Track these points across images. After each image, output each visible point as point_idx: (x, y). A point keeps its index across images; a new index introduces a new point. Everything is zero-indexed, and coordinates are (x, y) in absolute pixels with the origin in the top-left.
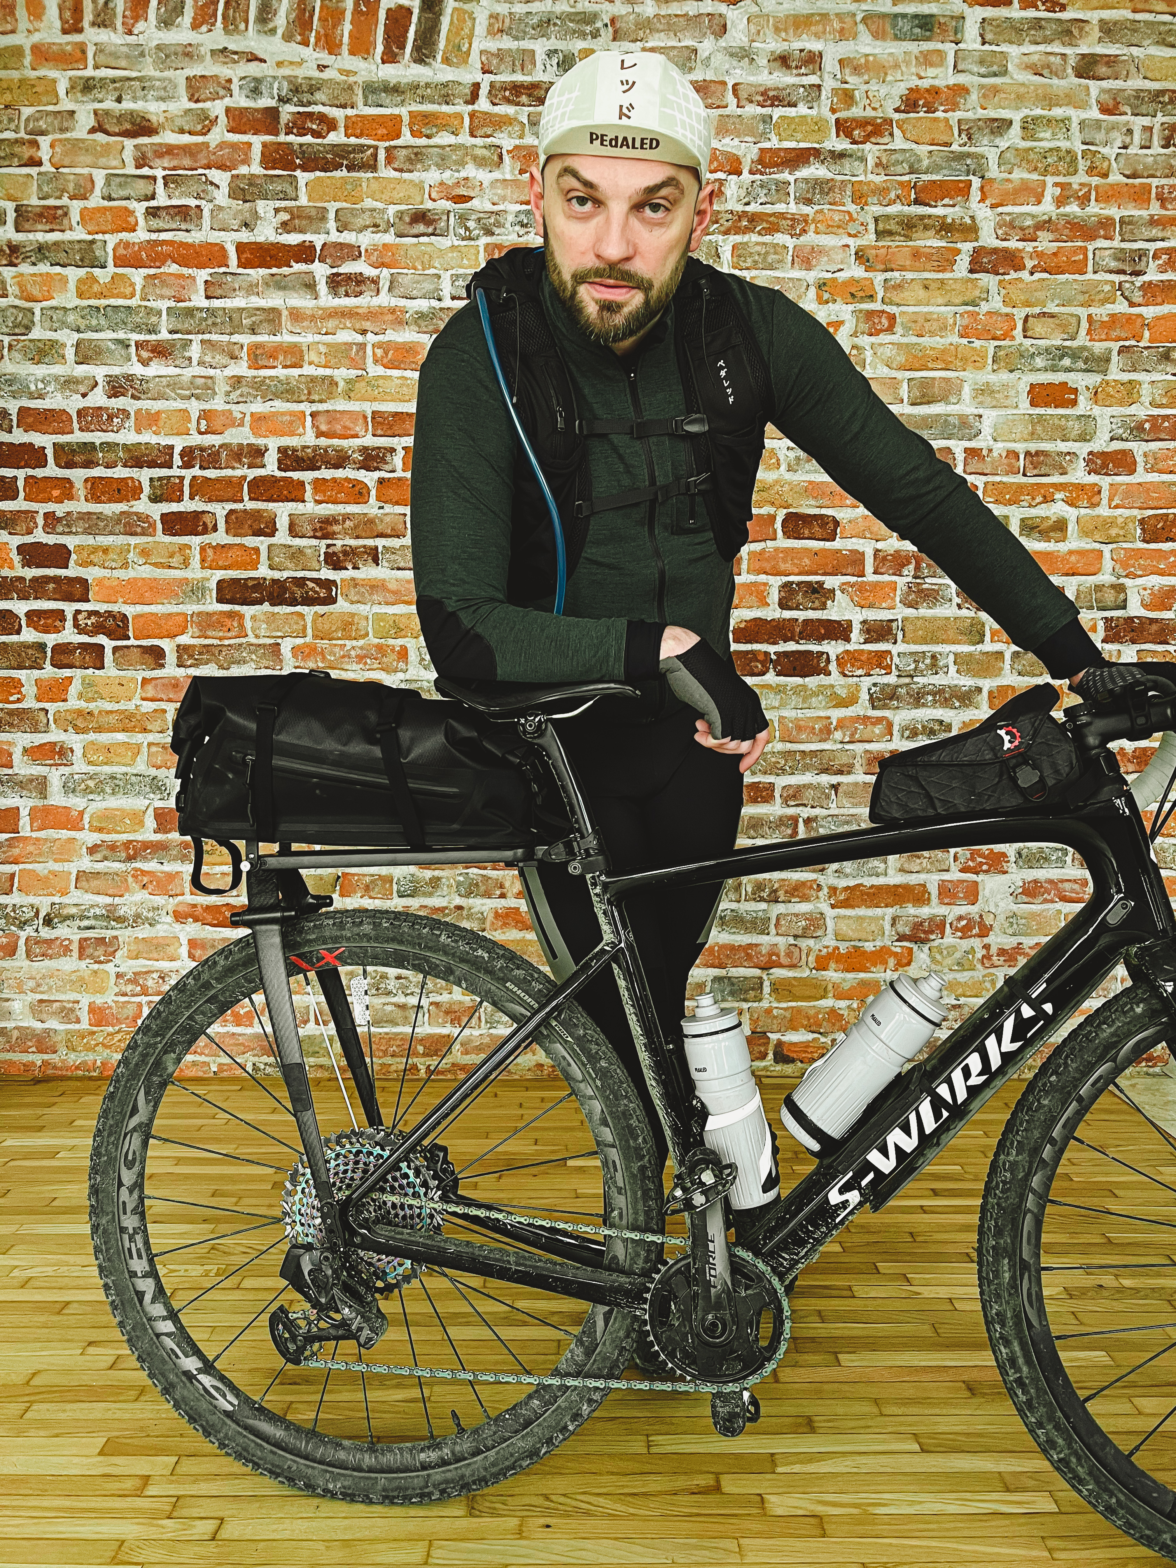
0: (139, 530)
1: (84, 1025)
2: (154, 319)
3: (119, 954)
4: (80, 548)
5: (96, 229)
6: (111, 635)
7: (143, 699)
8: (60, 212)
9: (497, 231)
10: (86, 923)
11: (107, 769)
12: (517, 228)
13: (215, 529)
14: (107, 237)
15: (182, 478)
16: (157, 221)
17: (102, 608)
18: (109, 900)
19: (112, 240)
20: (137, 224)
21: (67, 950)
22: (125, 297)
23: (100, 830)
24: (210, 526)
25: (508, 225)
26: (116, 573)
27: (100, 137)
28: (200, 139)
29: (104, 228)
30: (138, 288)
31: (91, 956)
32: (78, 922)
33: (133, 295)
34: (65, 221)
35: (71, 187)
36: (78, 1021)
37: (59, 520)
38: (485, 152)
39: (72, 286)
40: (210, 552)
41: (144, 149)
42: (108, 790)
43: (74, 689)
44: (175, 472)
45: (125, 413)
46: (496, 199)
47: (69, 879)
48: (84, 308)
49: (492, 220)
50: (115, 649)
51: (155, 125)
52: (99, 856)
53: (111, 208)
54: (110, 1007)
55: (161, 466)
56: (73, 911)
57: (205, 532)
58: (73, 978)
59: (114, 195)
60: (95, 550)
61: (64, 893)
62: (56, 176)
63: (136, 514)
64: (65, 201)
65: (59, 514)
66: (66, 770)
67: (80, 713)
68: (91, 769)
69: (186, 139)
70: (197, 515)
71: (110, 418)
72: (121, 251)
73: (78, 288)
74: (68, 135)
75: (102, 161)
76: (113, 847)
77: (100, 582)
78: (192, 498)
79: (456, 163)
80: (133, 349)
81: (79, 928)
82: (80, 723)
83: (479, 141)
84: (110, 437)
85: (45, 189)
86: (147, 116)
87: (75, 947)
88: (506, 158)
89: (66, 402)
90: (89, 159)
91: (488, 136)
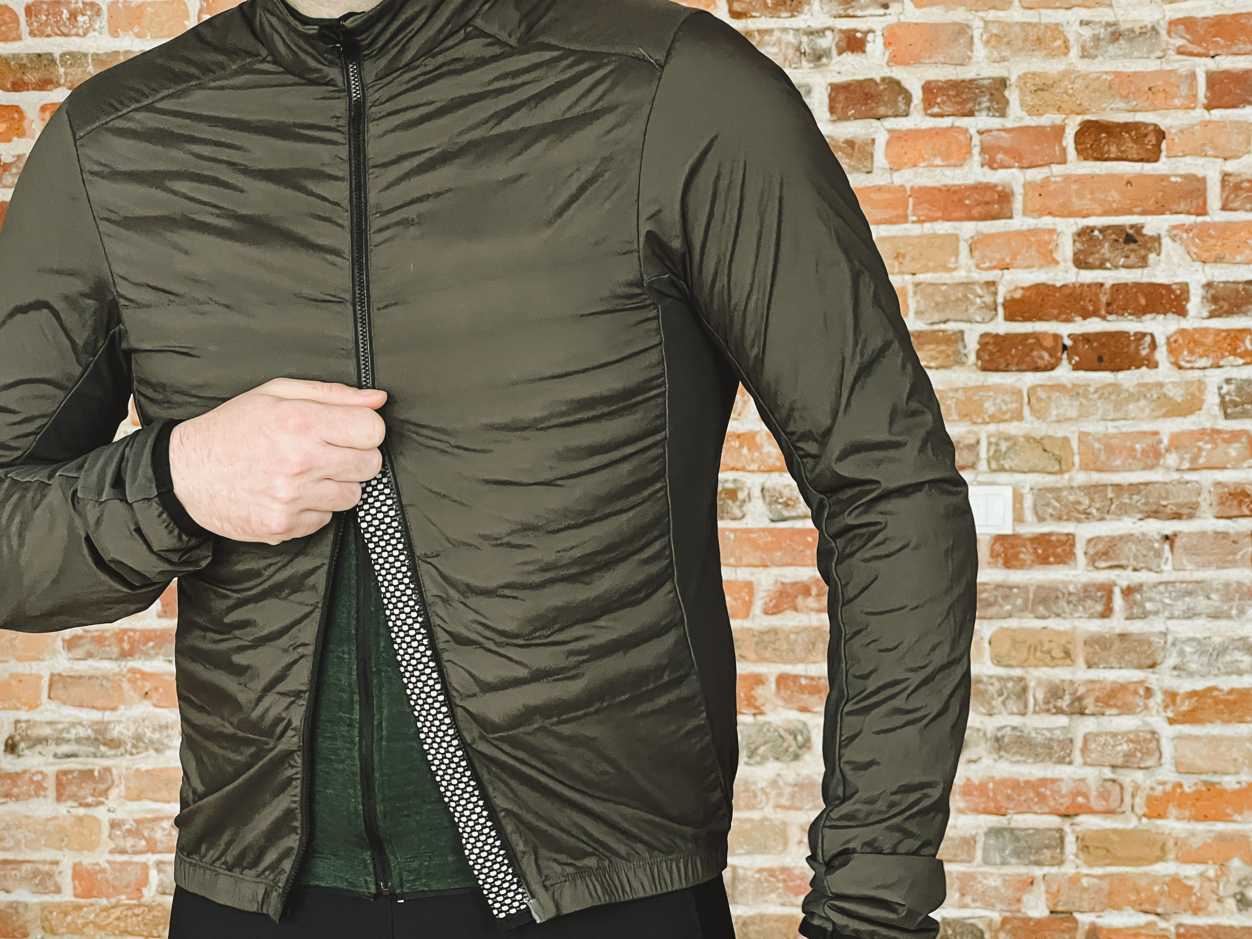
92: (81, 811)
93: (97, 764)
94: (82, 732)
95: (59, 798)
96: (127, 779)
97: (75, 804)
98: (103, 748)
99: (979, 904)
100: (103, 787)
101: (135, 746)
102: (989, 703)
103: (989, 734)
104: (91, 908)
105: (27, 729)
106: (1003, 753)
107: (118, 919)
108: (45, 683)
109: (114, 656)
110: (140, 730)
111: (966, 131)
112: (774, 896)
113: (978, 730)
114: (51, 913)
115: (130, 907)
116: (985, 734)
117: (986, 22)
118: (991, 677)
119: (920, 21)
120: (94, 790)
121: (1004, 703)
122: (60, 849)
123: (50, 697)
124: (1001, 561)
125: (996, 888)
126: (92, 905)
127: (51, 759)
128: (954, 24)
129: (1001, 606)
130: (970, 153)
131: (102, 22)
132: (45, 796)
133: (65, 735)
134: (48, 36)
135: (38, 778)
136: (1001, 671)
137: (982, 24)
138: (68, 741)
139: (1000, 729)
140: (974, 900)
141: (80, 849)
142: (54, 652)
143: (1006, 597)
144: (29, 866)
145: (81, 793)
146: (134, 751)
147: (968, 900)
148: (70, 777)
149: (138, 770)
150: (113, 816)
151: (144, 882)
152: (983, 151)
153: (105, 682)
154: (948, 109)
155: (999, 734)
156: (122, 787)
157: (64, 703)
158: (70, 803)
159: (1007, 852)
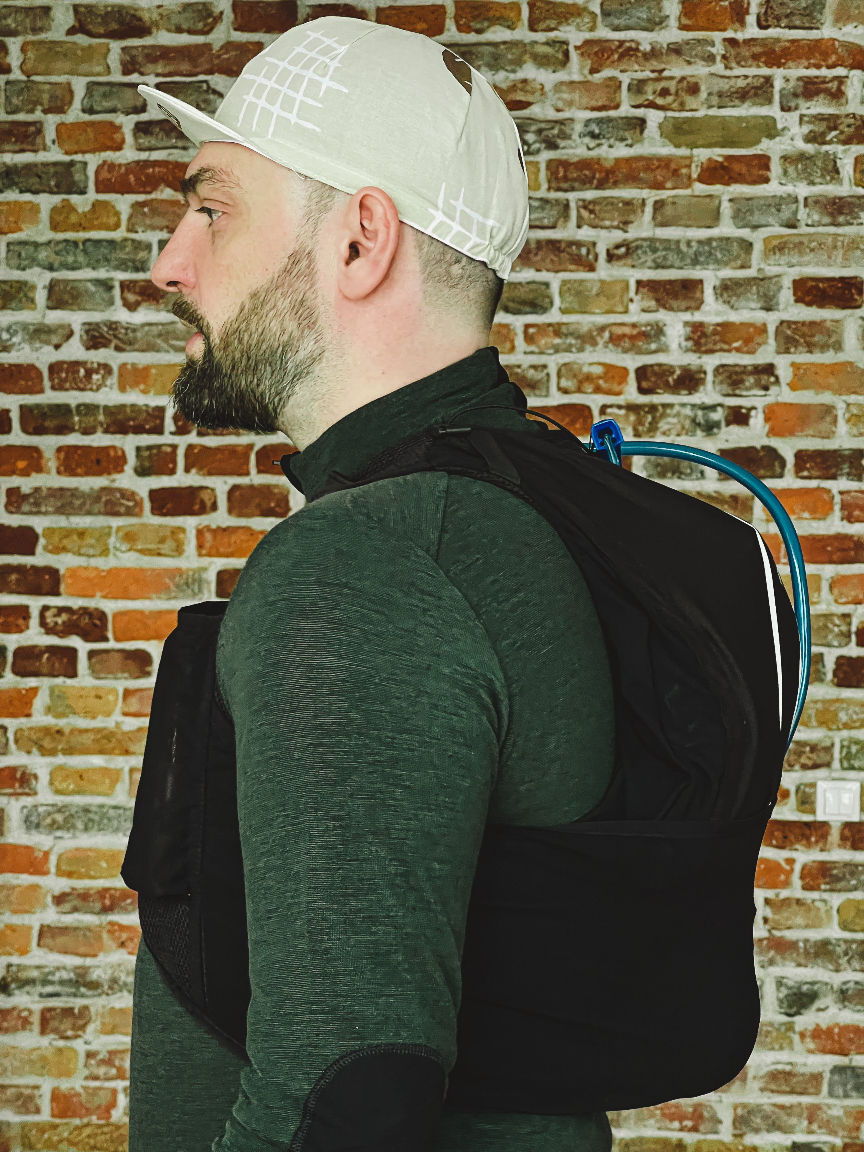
0: (122, 510)
1: (45, 1116)
2: (142, 255)
3: (91, 1028)
4: (49, 532)
5: (76, 148)
6: (87, 637)
7: (125, 714)
8: (32, 129)
9: (562, 143)
10: (49, 989)
11: (79, 800)
12: (587, 140)
13: (214, 507)
14: (88, 157)
15: (174, 447)
16: (149, 138)
17: (76, 603)
18: (77, 961)
19: (93, 161)
20: (123, 141)
21: (26, 1023)
22: (108, 228)
23: (70, 875)
24: (209, 504)
25: (575, 136)
26: (94, 562)
27: (81, 39)
28: (200, 39)
29: (84, 148)
30: (124, 218)
31: (55, 1031)
32: (39, 989)
33: (117, 226)
34: (39, 140)
35: (46, 97)
36: (38, 1111)
37: (26, 497)
38: (547, 50)
39: (44, 215)
40: (208, 536)
41: (134, 52)
42: (80, 825)
43: (40, 703)
44: (166, 439)
45: (107, 369)
46: (560, 104)
47: (29, 936)
48: (58, 243)
49: (556, 131)
50: (91, 654)
51: (148, 23)
52: (67, 907)
53: (93, 124)
54: (78, 1095)
55: (149, 432)
56: (35, 974)
57: (202, 511)
58: (34, 1056)
59: (96, 108)
60: (67, 533)
61: (24, 952)
62: (29, 85)
63: (120, 490)
64: (38, 115)
65: (26, 489)
66: (28, 801)
67: (46, 731)
68: (60, 800)
69: (184, 39)
70: (193, 491)
71: (89, 373)
72: (105, 174)
73: (52, 219)
74: (43, 36)
75: (84, 67)
76: (84, 896)
77: (73, 572)
78: (187, 470)
79: (511, 62)
80: (117, 292)
81: (41, 995)
82: (47, 743)
83: (540, 37)
84: (87, 397)
85: (15, 101)
86: (139, 13)
87: (36, 1019)
88: (574, 55)
89: (36, 354)
90: (67, 65)
91: (551, 30)
92: (61, 1043)
93: (77, 1003)
94: (65, 975)
95: (43, 1031)
96: (103, 1016)
97: (57, 1037)
98: (83, 990)
99: (823, 1130)
100: (81, 1022)
101: (110, 988)
102: (837, 962)
103: (835, 987)
104: (65, 1127)
105: (18, 971)
106: (846, 1003)
107: (89, 1136)
108: (35, 933)
109: (97, 910)
110: (116, 974)
111: (829, 491)
112: (652, 1122)
113: (827, 984)
114: (31, 1131)
115: (100, 1126)
116: (832, 987)
117: (848, 405)
118: (838, 940)
119: (795, 401)
120: (74, 1025)
121: (849, 962)
122: (42, 1075)
123: (39, 945)
124: (849, 843)
125: (839, 1118)
126: (66, 1124)
127: (37, 998)
128: (822, 405)
129: (848, 881)
130: (831, 509)
131: (113, 380)
132: (31, 1030)
133: (50, 978)
134: (67, 390)
135: (25, 1014)
136: (848, 935)
137: (844, 406)
138: (52, 983)
139: (845, 983)
140: (820, 1127)
141: (60, 1075)
142: (45, 906)
143: (852, 874)
144: (13, 1090)
145: (62, 1027)
146: (110, 992)
147: (814, 1127)
148: (53, 1013)
149: (112, 1009)
150: (88, 1047)
151: (113, 1104)
152: (843, 507)
153: (88, 934)
154: (815, 473)
155: (844, 987)
156: (98, 1023)
157: (51, 950)
158: (52, 1036)
159: (849, 1086)
